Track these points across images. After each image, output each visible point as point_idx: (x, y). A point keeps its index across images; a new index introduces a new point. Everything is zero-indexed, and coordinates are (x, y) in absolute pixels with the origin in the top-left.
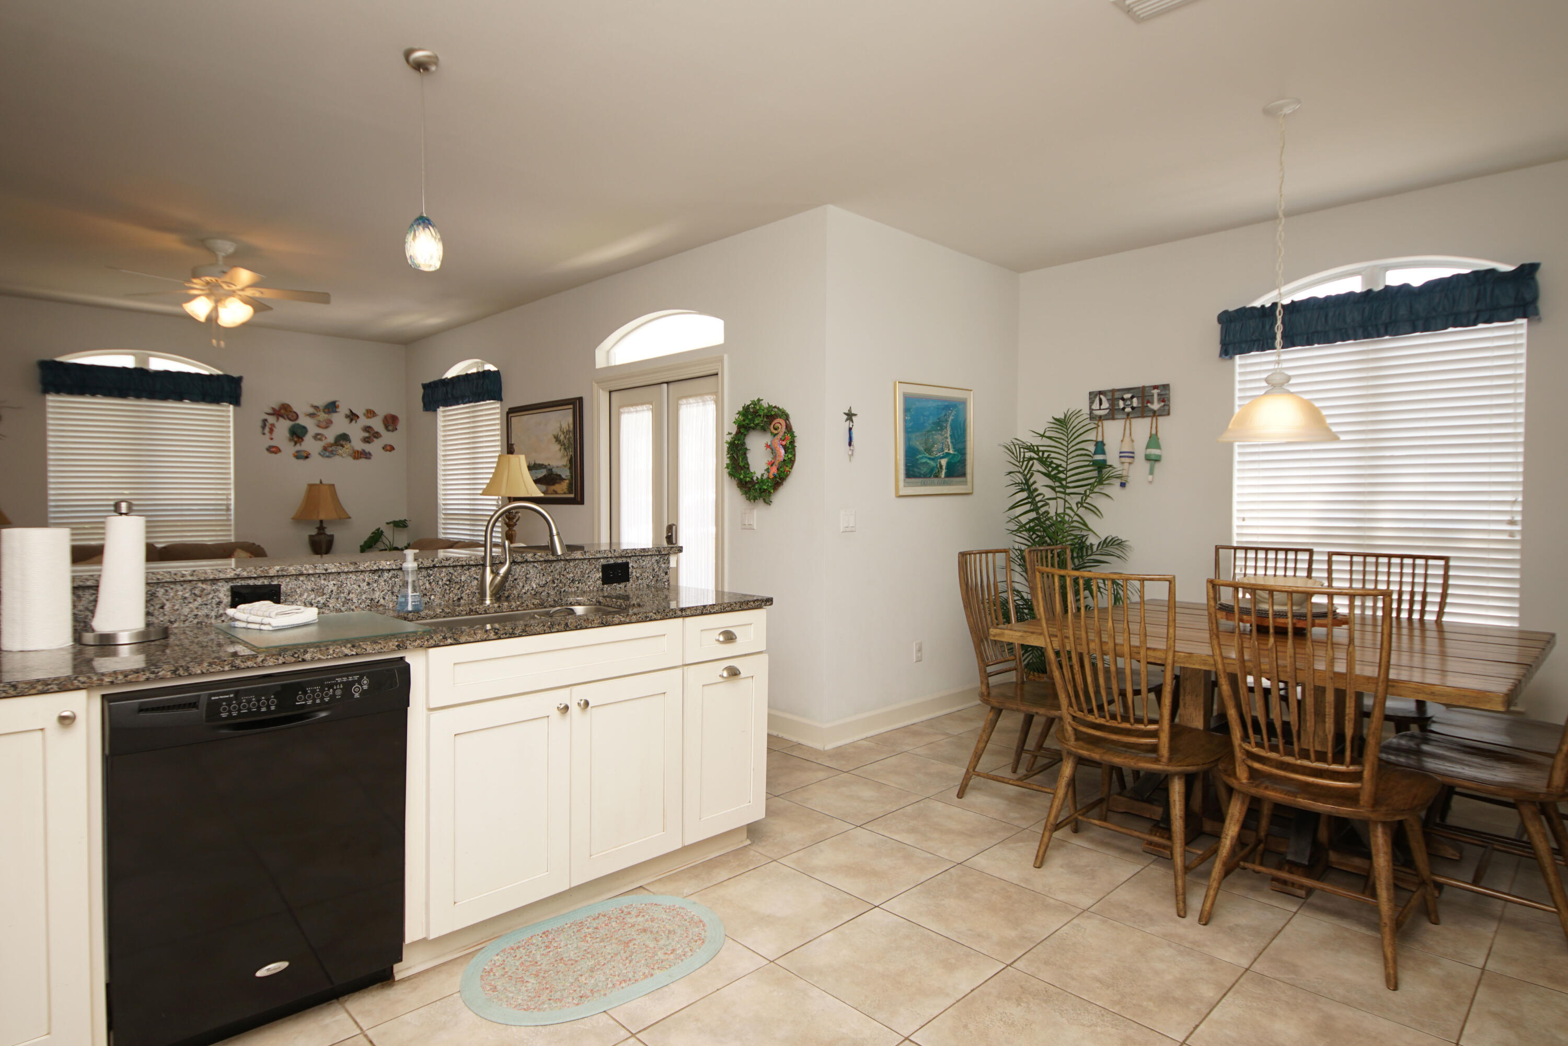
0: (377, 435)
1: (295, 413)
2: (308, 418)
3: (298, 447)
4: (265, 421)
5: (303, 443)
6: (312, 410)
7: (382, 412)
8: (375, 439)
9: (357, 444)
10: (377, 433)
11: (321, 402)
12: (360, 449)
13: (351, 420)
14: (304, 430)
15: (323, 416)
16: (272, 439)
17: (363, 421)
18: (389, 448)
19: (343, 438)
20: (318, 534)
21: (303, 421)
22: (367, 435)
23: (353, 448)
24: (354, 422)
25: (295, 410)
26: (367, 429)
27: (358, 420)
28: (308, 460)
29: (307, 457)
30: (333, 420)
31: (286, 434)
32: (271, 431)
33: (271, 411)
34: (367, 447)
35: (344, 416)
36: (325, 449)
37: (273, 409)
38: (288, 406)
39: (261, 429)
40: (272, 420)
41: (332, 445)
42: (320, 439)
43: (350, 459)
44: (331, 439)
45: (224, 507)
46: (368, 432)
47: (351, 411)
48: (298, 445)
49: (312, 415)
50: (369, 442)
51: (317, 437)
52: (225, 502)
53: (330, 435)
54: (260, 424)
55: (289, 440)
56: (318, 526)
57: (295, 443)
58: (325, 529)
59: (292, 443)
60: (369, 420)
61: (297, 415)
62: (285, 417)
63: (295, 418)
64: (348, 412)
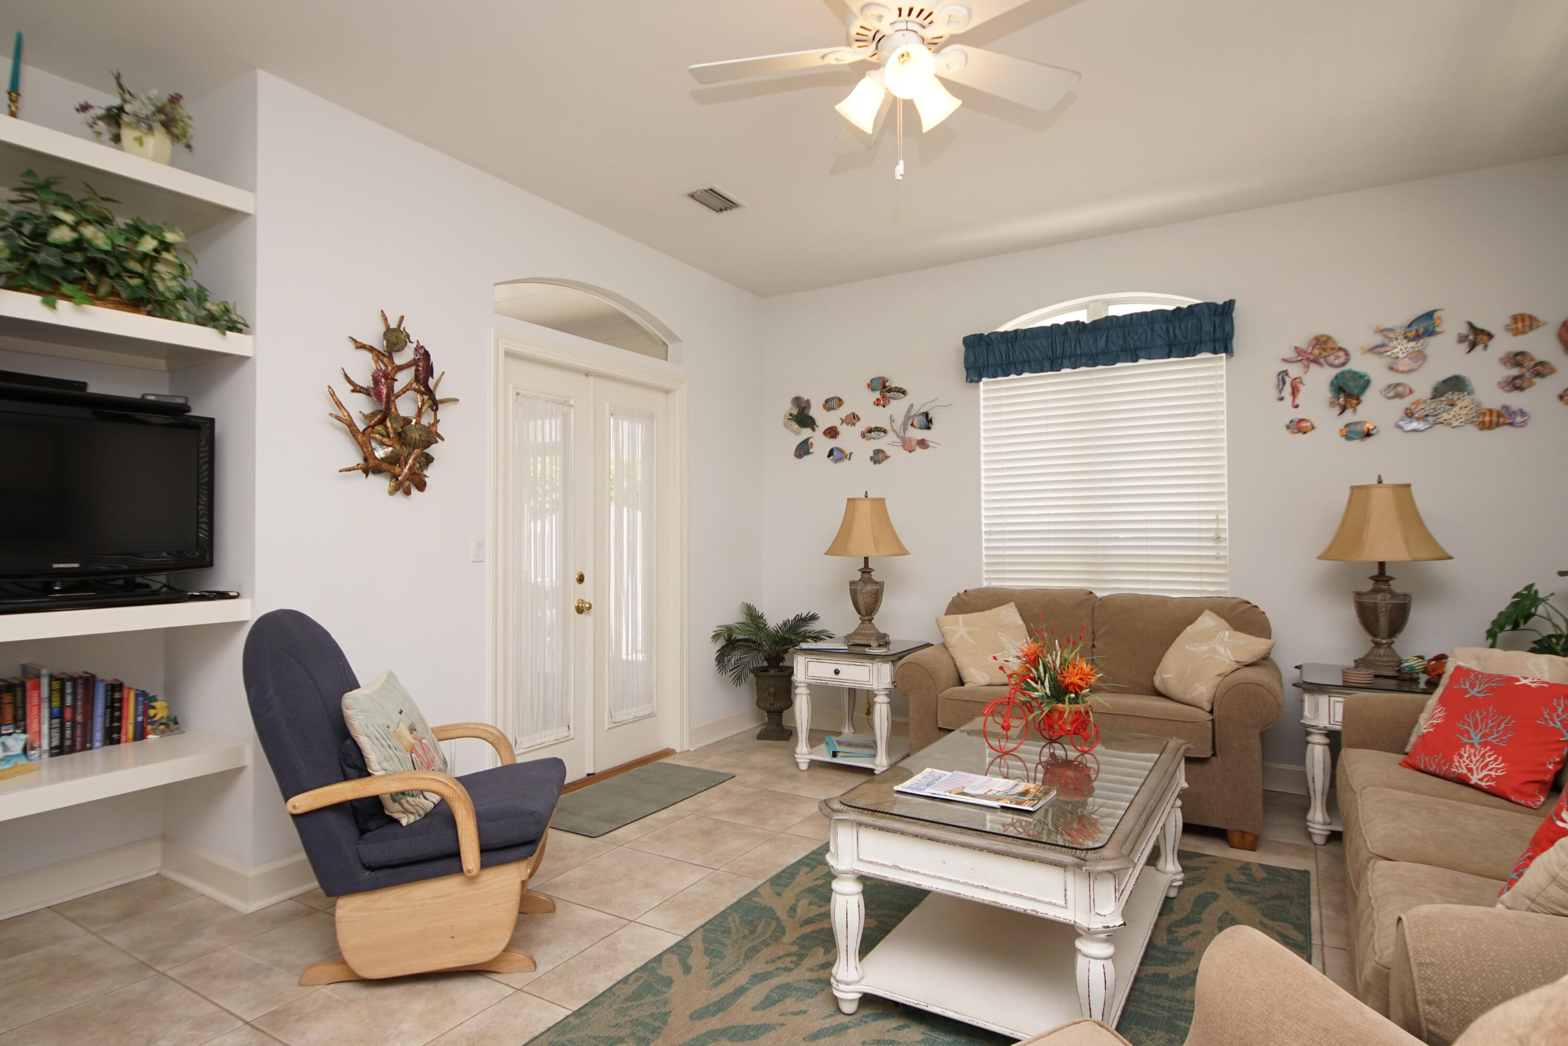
0: (1542, 370)
1: (1340, 349)
2: (1369, 356)
3: (1349, 417)
4: (1285, 373)
5: (1358, 408)
6: (1378, 339)
7: (1552, 316)
8: (1537, 380)
9: (1489, 395)
10: (1541, 363)
11: (1401, 317)
12: (1496, 405)
13: (1473, 346)
14: (1363, 382)
15: (1401, 348)
16: (1297, 406)
17: (1505, 343)
19: (1456, 385)
20: (1375, 591)
21: (1359, 364)
22: (1515, 372)
23: (1478, 405)
24: (1479, 348)
25: (1341, 344)
26: (1516, 359)
27: (1491, 344)
28: (1370, 440)
29: (1368, 434)
30: (1428, 352)
31: (1326, 393)
32: (1295, 392)
33: (1291, 354)
34: (1515, 400)
35: (1455, 338)
36: (1409, 413)
37: (1298, 349)
38: (1328, 339)
39: (1274, 393)
40: (1295, 371)
41: (1426, 405)
42: (1399, 396)
43: (1473, 430)
44: (1424, 391)
45: (1212, 535)
46: (1518, 364)
47: (1471, 326)
48: (1349, 412)
49: (1376, 350)
50: (1520, 388)
51: (1396, 392)
52: (1213, 526)
53: (1422, 386)
54: (1273, 381)
55: (1332, 404)
56: (1375, 572)
57: (1343, 409)
58: (1391, 582)
59: (1337, 410)
60: (1520, 338)
61: (1347, 354)
62: (1322, 361)
63: (1342, 359)
64: (1464, 330)
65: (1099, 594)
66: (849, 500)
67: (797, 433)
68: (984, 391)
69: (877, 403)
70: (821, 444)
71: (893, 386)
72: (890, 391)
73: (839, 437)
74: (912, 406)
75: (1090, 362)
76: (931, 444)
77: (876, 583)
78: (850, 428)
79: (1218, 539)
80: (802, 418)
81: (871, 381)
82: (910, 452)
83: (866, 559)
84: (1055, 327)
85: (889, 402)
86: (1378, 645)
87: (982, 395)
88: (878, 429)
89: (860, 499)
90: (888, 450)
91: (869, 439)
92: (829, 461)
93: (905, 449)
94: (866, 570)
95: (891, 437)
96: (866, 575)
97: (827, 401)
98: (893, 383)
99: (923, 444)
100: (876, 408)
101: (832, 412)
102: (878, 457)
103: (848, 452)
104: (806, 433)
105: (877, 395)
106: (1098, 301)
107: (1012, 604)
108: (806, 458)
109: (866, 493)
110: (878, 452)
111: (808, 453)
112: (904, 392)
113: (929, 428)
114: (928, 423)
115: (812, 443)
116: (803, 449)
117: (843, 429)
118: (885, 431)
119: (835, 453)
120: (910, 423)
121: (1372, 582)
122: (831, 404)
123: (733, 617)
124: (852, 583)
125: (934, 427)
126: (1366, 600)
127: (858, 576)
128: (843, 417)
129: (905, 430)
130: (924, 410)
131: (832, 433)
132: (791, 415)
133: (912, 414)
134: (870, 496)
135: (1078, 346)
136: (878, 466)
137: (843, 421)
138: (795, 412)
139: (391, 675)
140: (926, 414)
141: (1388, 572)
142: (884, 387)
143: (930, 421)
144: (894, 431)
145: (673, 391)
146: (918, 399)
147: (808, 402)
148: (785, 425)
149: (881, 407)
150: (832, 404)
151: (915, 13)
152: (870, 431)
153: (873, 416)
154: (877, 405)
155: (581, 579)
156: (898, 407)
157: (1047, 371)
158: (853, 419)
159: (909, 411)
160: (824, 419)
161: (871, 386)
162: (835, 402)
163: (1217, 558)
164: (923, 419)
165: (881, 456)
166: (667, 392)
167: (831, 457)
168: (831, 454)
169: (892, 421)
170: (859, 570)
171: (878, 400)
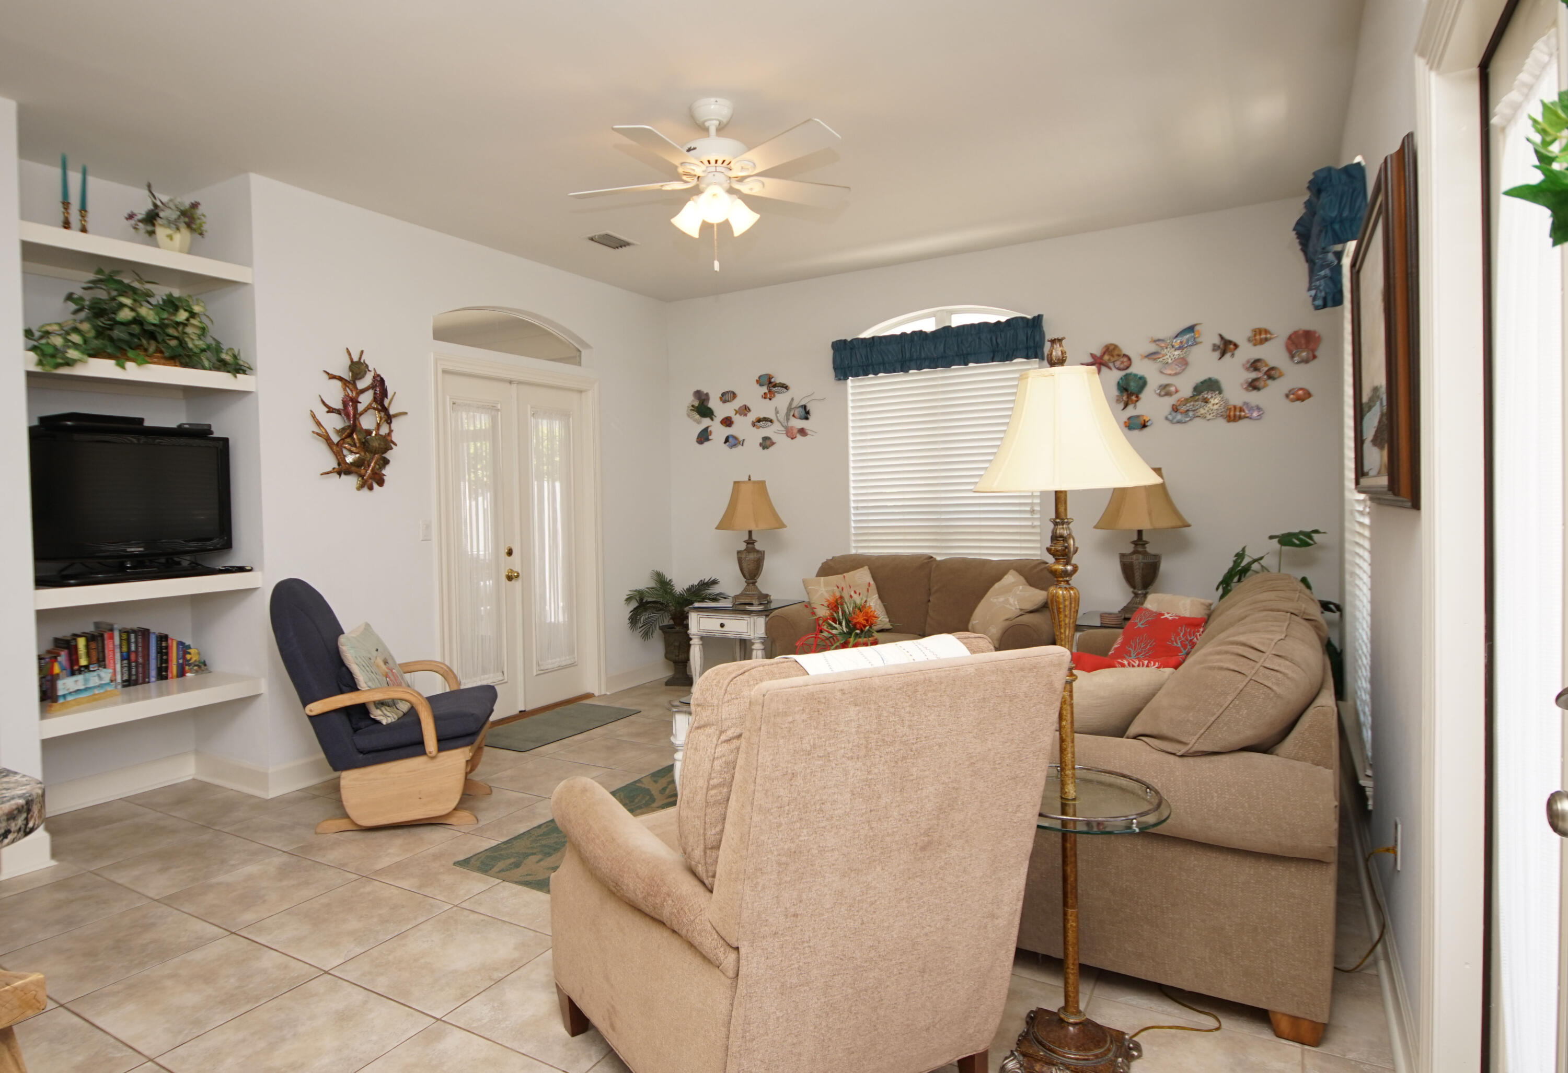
0: (1272, 374)
1: (1125, 355)
2: (1146, 361)
3: (1131, 411)
5: (1138, 404)
6: (1153, 348)
7: (1282, 330)
8: (1270, 382)
9: (1235, 393)
10: (1272, 369)
11: (1168, 330)
12: (1239, 403)
13: (1223, 354)
14: (1142, 383)
15: (1172, 354)
17: (1247, 352)
18: (1301, 396)
19: (1210, 386)
20: (1135, 552)
21: (1139, 368)
22: (1254, 375)
23: (1226, 402)
24: (1228, 355)
25: (1125, 351)
26: (1255, 365)
27: (1237, 352)
28: (1146, 430)
29: (1144, 426)
30: (1190, 359)
31: (1113, 391)
34: (1253, 398)
35: (1210, 347)
36: (1175, 409)
37: (1092, 355)
41: (1187, 401)
42: (1168, 394)
43: (1222, 422)
44: (1186, 391)
45: (1028, 508)
46: (1256, 369)
47: (1221, 337)
48: (1130, 407)
49: (1152, 356)
50: (1257, 389)
51: (1165, 391)
52: (1029, 501)
53: (1185, 386)
55: (1118, 401)
56: (1135, 538)
57: (1126, 405)
58: (1147, 546)
59: (1122, 406)
60: (1259, 348)
61: (1129, 359)
62: (1111, 365)
63: (1126, 364)
64: (1217, 341)
65: (939, 558)
66: (735, 483)
67: (699, 422)
68: (852, 387)
69: (765, 396)
70: (719, 432)
71: (778, 382)
72: (775, 386)
73: (734, 426)
74: (792, 399)
75: (932, 365)
76: (809, 432)
77: (758, 552)
78: (742, 418)
79: (1032, 512)
80: (703, 409)
81: (760, 377)
82: (792, 439)
83: (750, 532)
84: (903, 335)
85: (774, 396)
86: (1136, 595)
87: (850, 391)
88: (766, 419)
89: (744, 482)
90: (774, 438)
91: (758, 428)
92: (725, 447)
93: (788, 436)
94: (750, 542)
95: (777, 426)
96: (750, 546)
97: (723, 394)
98: (778, 379)
99: (802, 432)
100: (763, 400)
101: (728, 404)
102: (766, 443)
103: (741, 439)
104: (706, 422)
105: (764, 389)
106: (943, 311)
107: (866, 568)
108: (706, 444)
109: (750, 476)
110: (766, 439)
111: (708, 439)
112: (786, 387)
113: (807, 418)
114: (806, 414)
115: (711, 431)
116: (704, 437)
117: (737, 419)
118: (771, 421)
119: (730, 440)
120: (792, 414)
121: (1133, 546)
122: (726, 397)
123: (644, 582)
124: (739, 552)
125: (812, 417)
126: (1127, 560)
127: (743, 546)
128: (737, 409)
129: (788, 419)
130: (803, 403)
131: (727, 422)
132: (693, 406)
133: (793, 406)
134: (752, 479)
135: (922, 351)
136: (766, 451)
137: (737, 412)
138: (696, 403)
139: (367, 625)
140: (805, 407)
141: (1145, 538)
142: (770, 383)
143: (808, 413)
144: (778, 420)
145: (586, 391)
146: (798, 393)
147: (707, 395)
148: (689, 416)
149: (767, 400)
150: (728, 396)
151: (720, 162)
152: (759, 421)
153: (762, 408)
154: (765, 398)
155: (510, 553)
156: (782, 400)
157: (898, 372)
158: (745, 410)
159: (791, 404)
160: (721, 410)
161: (760, 382)
162: (729, 396)
163: (1033, 527)
164: (802, 410)
165: (768, 443)
166: (580, 391)
167: (728, 443)
168: (727, 441)
169: (777, 412)
170: (745, 541)
171: (765, 394)
